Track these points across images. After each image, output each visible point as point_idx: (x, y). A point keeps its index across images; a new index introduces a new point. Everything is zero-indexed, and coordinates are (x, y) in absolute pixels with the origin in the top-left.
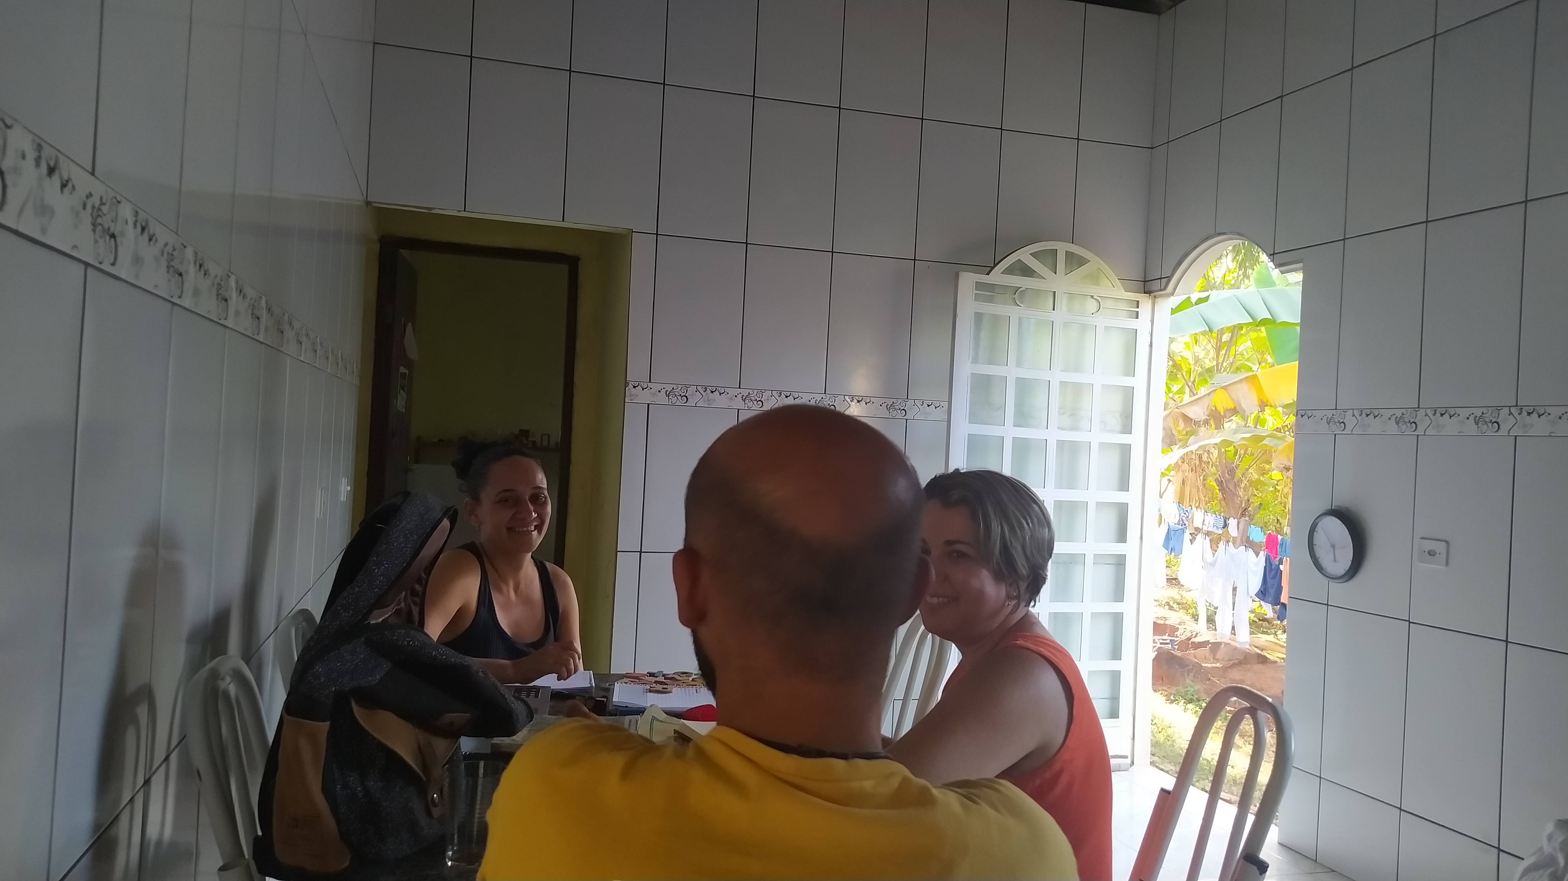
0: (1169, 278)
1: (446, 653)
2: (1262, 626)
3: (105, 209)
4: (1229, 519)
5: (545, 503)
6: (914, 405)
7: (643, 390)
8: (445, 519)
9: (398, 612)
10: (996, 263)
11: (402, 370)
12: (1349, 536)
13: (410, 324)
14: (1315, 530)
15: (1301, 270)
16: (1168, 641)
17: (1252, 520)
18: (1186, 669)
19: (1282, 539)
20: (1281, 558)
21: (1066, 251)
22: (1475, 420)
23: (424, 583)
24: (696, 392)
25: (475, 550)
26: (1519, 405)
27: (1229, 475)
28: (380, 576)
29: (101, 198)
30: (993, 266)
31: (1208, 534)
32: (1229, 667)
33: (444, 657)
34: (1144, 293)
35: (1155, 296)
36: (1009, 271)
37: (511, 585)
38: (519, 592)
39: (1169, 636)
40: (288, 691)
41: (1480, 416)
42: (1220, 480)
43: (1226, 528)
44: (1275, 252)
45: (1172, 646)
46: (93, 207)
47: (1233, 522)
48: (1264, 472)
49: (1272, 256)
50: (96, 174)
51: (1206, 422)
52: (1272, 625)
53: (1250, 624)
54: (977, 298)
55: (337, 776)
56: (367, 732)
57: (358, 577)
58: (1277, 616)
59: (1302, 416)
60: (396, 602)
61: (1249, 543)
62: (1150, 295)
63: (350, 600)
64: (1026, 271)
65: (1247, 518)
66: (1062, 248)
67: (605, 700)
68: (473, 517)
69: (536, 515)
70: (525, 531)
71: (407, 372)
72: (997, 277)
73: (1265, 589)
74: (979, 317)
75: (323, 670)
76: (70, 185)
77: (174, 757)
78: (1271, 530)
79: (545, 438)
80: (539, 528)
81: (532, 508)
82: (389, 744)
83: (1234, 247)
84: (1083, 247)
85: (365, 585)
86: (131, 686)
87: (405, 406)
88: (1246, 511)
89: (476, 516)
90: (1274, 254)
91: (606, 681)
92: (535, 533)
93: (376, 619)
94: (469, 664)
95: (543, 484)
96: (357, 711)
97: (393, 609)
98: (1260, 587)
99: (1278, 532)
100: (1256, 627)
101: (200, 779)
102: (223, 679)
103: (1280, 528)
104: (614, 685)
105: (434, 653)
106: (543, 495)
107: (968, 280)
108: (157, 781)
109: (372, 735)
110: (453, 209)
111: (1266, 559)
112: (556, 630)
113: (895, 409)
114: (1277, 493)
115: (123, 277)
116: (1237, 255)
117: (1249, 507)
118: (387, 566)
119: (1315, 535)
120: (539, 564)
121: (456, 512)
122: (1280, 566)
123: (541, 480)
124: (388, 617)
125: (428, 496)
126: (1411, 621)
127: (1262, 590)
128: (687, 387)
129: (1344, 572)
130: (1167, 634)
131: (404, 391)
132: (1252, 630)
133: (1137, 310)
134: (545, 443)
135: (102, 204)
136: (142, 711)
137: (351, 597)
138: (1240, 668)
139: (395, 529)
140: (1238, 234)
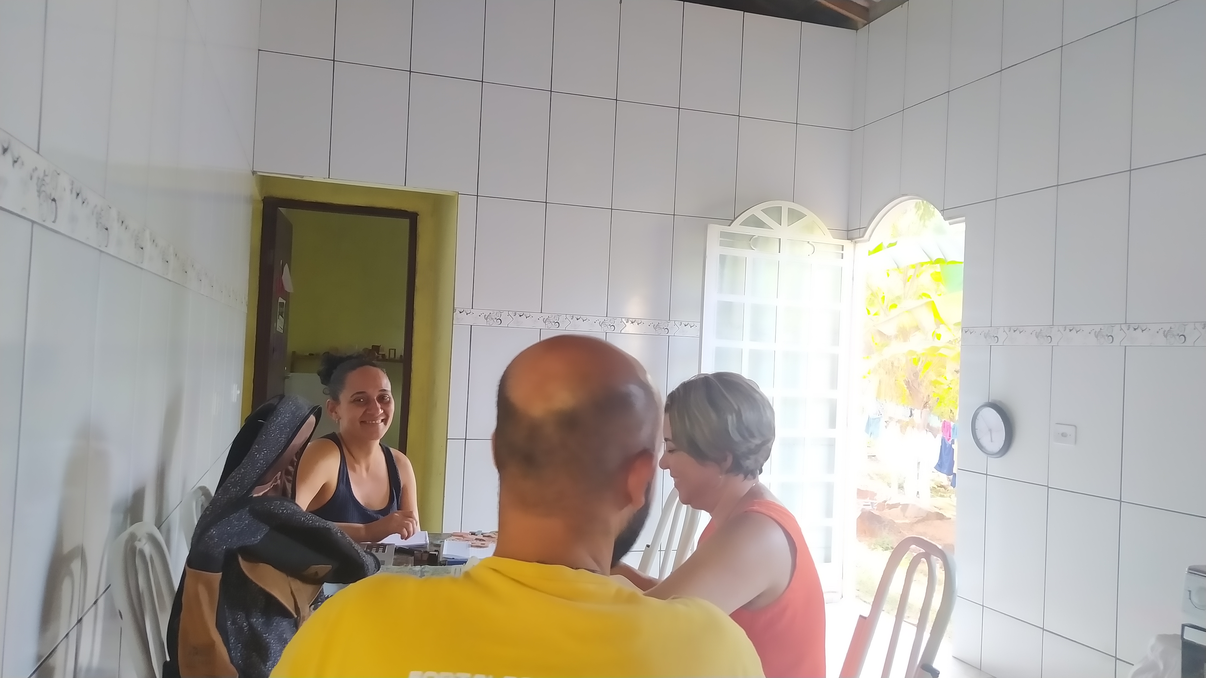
0: (866, 228)
1: (312, 518)
2: (939, 491)
3: (47, 179)
4: (914, 410)
5: (389, 402)
6: (674, 325)
7: (467, 314)
8: (312, 415)
9: (275, 488)
10: (735, 217)
11: (281, 300)
12: (1002, 422)
13: (286, 266)
14: (976, 418)
15: (964, 222)
16: (869, 504)
17: (931, 410)
18: (883, 524)
19: (954, 424)
20: (953, 439)
21: (789, 208)
22: (1095, 334)
23: (295, 464)
24: (508, 316)
25: (336, 439)
26: (1127, 322)
27: (914, 376)
28: (261, 460)
29: (45, 171)
30: (733, 219)
31: (899, 421)
32: (915, 523)
33: (311, 522)
34: (848, 239)
35: (856, 242)
36: (745, 223)
37: (363, 466)
38: (369, 471)
39: (870, 499)
40: (190, 549)
41: (1099, 332)
42: (907, 380)
43: (912, 416)
44: (945, 209)
45: (872, 507)
46: (39, 178)
47: (917, 413)
48: (940, 375)
49: (942, 211)
50: (40, 153)
51: (896, 337)
52: (947, 490)
53: (931, 490)
54: (722, 244)
55: (227, 614)
56: (251, 581)
57: (243, 461)
58: (950, 483)
59: (966, 332)
60: (273, 480)
61: (929, 428)
62: (852, 241)
63: (238, 479)
64: (759, 224)
65: (928, 409)
66: (786, 206)
67: (437, 553)
68: (333, 414)
69: (383, 411)
70: (373, 424)
71: (285, 302)
72: (736, 228)
73: (941, 463)
74: (723, 258)
75: (216, 533)
76: (19, 162)
77: (101, 602)
78: (946, 418)
79: (392, 352)
80: (385, 421)
81: (379, 405)
82: (268, 589)
83: (916, 204)
84: (801, 205)
85: (249, 467)
86: (67, 548)
87: (283, 328)
88: (927, 403)
89: (336, 413)
90: (944, 210)
91: (437, 539)
92: (382, 425)
93: (258, 493)
94: (330, 527)
95: (387, 388)
96: (243, 564)
97: (271, 485)
98: (938, 462)
99: (952, 420)
100: (936, 492)
101: (121, 618)
102: (139, 540)
103: (953, 416)
104: (444, 542)
105: (303, 518)
106: (388, 396)
107: (714, 230)
108: (88, 621)
109: (254, 583)
110: (319, 177)
111: (942, 440)
112: (398, 500)
113: (661, 328)
114: (950, 390)
115: (62, 232)
116: (918, 210)
117: (929, 401)
118: (266, 452)
119: (976, 422)
120: (385, 450)
121: (320, 410)
122: (952, 445)
123: (386, 384)
124: (267, 491)
125: (299, 398)
126: (1049, 486)
127: (939, 463)
128: (501, 312)
129: (999, 450)
130: (868, 498)
131: (283, 317)
132: (932, 494)
133: (842, 252)
134: (392, 356)
135: (45, 175)
136: (76, 566)
137: (238, 476)
138: (924, 523)
139: (273, 424)
140: (917, 195)
